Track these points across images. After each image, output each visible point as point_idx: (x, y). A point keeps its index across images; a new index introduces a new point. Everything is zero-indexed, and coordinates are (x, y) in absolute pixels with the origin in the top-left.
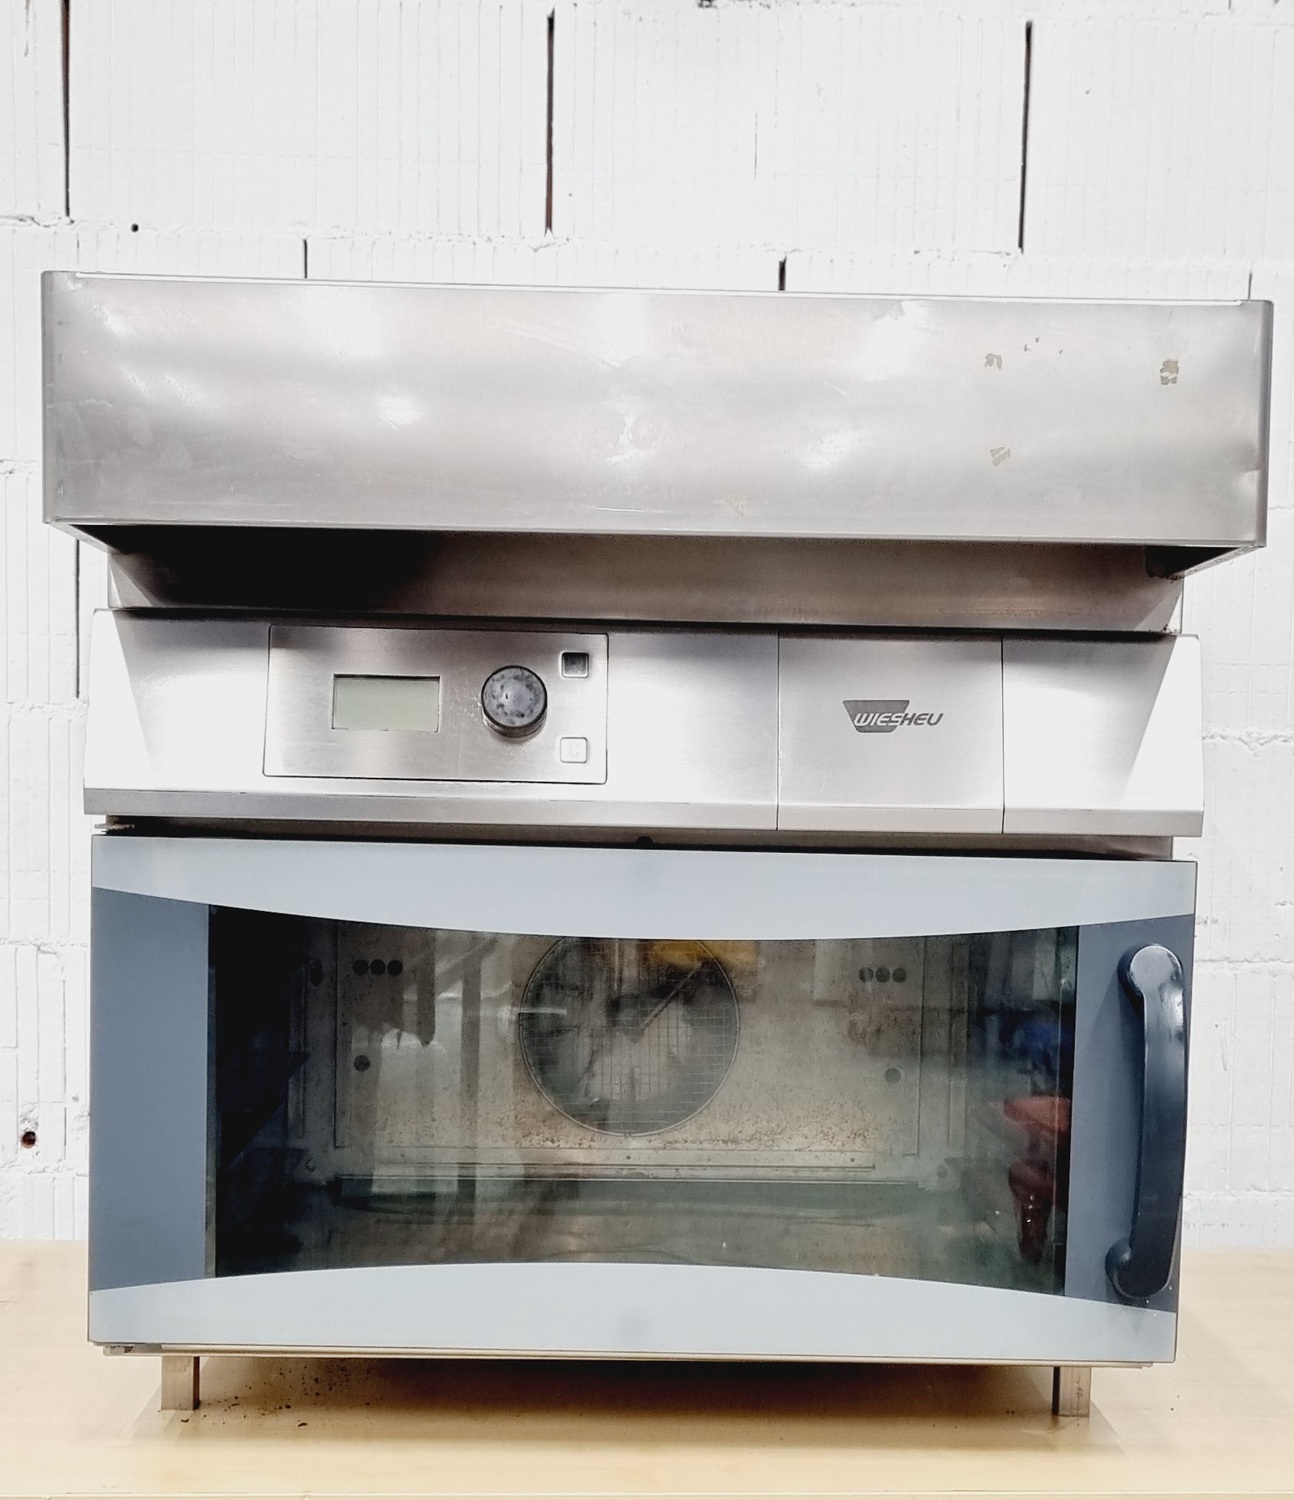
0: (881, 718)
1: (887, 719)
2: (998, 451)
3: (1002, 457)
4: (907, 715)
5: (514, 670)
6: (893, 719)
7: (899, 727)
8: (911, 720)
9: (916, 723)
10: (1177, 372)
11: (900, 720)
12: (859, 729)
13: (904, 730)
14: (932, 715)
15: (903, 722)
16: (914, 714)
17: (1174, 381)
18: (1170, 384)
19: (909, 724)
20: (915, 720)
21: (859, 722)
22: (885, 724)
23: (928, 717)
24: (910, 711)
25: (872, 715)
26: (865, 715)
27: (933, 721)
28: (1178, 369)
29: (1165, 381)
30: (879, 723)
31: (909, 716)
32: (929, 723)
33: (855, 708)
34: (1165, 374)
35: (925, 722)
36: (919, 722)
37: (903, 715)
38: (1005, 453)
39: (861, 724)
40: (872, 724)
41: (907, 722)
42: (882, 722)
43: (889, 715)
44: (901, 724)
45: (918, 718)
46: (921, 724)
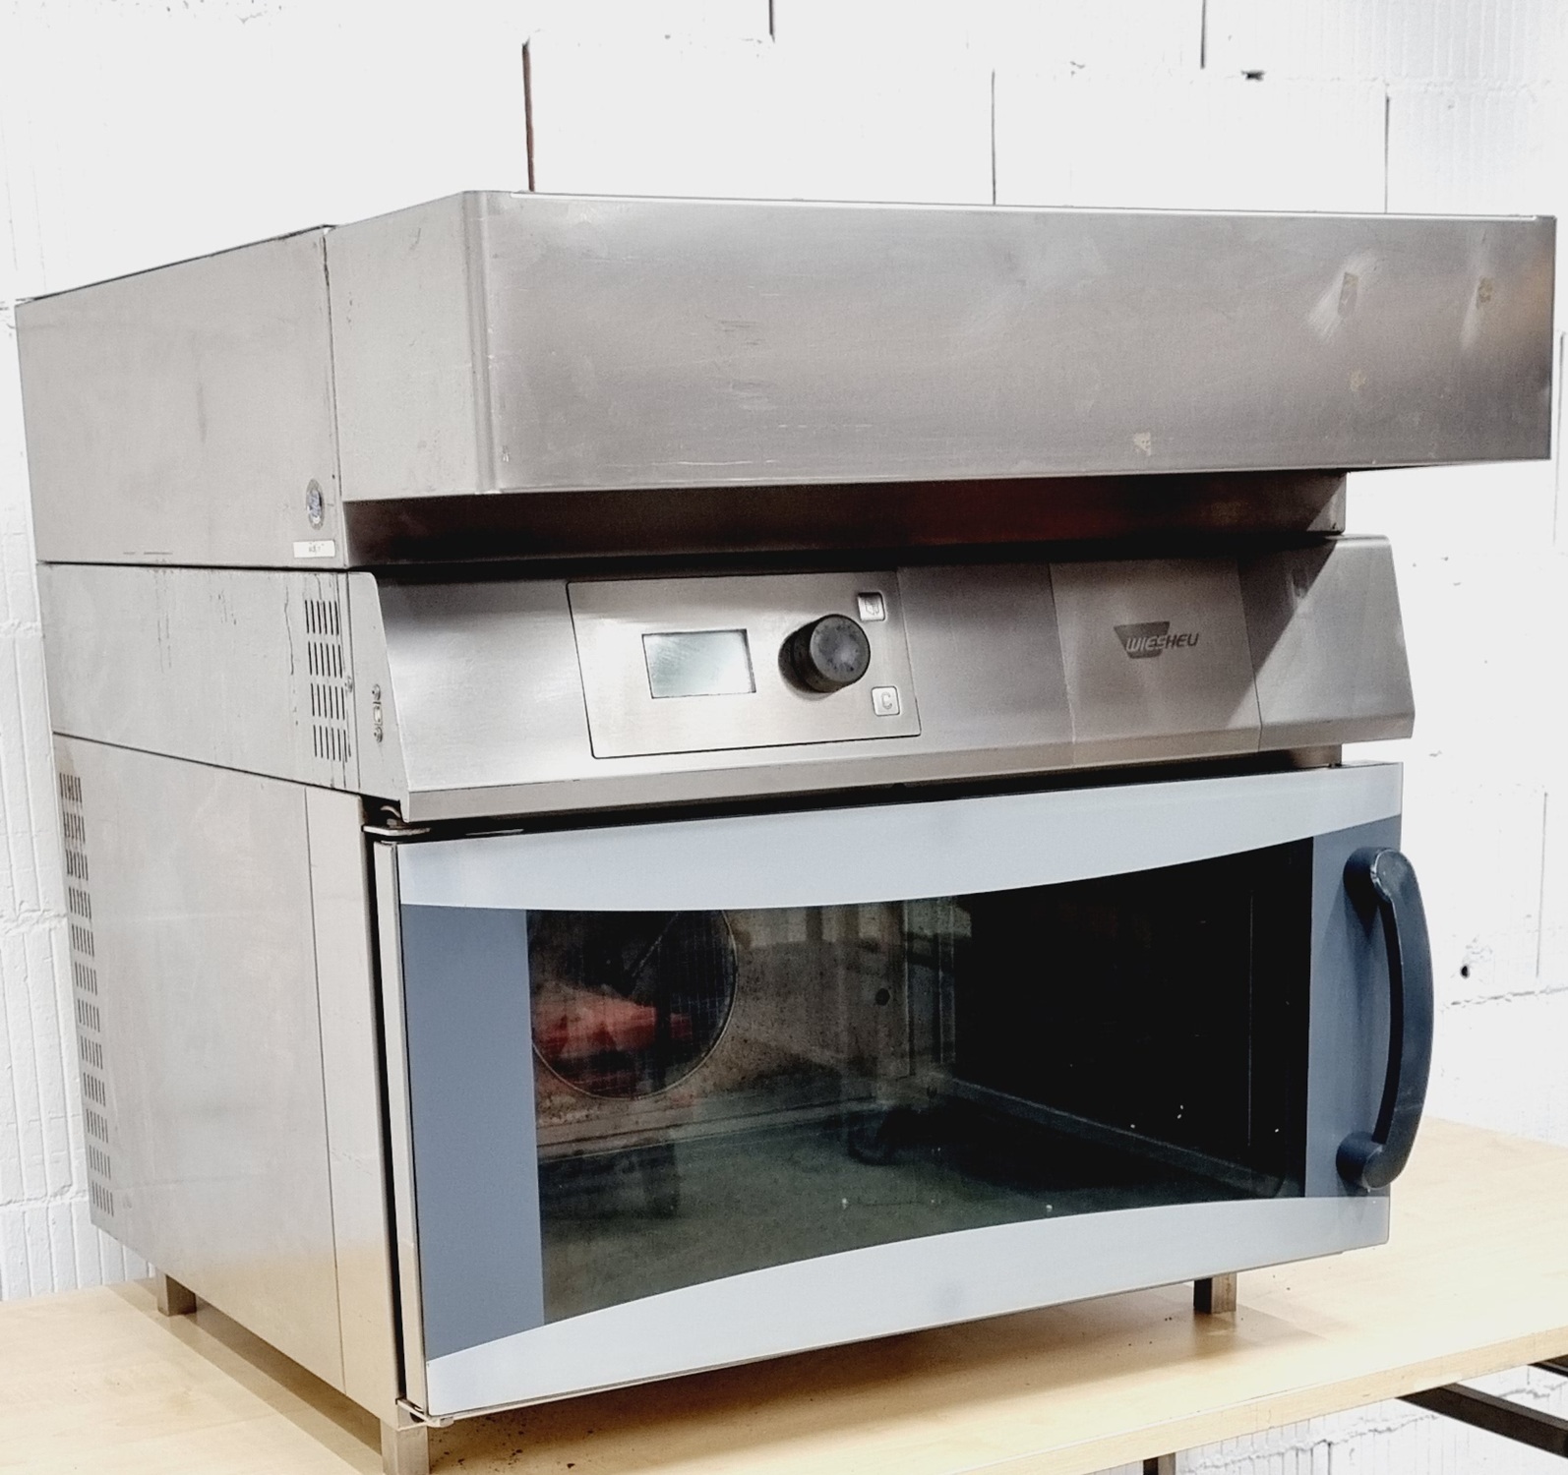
0: (1148, 643)
1: (1154, 643)
4: (1169, 637)
5: (836, 619)
6: (1159, 642)
7: (1164, 650)
8: (1173, 643)
9: (1178, 645)
11: (1165, 642)
12: (1132, 655)
13: (1169, 654)
14: (1190, 636)
15: (1167, 645)
16: (1175, 637)
19: (1173, 646)
20: (1177, 641)
21: (1130, 647)
23: (1187, 638)
24: (1173, 631)
25: (1140, 640)
26: (1135, 641)
27: (1192, 641)
30: (1148, 649)
31: (1172, 639)
32: (1189, 644)
33: (1125, 634)
35: (1185, 643)
36: (1181, 643)
37: (1166, 637)
39: (1132, 650)
40: (1142, 649)
41: (1170, 644)
42: (1150, 646)
43: (1155, 637)
44: (1166, 647)
45: (1179, 640)
46: (1182, 646)
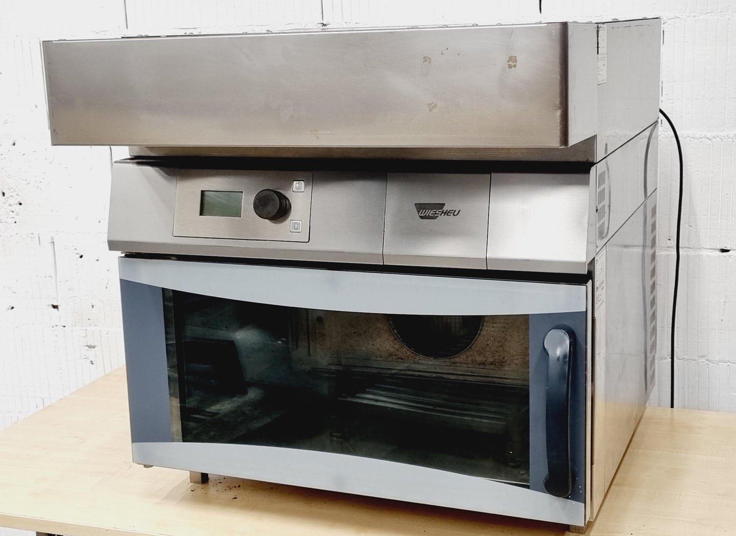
0: (431, 212)
1: (434, 213)
2: (431, 104)
3: (433, 108)
6: (437, 212)
7: (439, 217)
8: (445, 213)
9: (447, 215)
10: (516, 62)
11: (440, 213)
12: (421, 217)
13: (442, 218)
14: (455, 211)
15: (441, 214)
16: (447, 210)
17: (515, 66)
18: (513, 68)
19: (444, 215)
20: (447, 213)
21: (421, 214)
22: (433, 215)
23: (453, 212)
24: (445, 209)
25: (427, 210)
26: (424, 211)
27: (456, 214)
28: (516, 60)
29: (510, 67)
30: (430, 215)
31: (444, 211)
32: (454, 215)
33: (420, 207)
34: (510, 63)
35: (452, 214)
36: (449, 214)
37: (442, 210)
38: (434, 105)
39: (422, 215)
40: (427, 215)
41: (443, 214)
42: (432, 214)
43: (435, 210)
44: (441, 215)
45: (449, 212)
46: (450, 215)
